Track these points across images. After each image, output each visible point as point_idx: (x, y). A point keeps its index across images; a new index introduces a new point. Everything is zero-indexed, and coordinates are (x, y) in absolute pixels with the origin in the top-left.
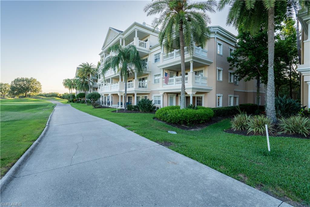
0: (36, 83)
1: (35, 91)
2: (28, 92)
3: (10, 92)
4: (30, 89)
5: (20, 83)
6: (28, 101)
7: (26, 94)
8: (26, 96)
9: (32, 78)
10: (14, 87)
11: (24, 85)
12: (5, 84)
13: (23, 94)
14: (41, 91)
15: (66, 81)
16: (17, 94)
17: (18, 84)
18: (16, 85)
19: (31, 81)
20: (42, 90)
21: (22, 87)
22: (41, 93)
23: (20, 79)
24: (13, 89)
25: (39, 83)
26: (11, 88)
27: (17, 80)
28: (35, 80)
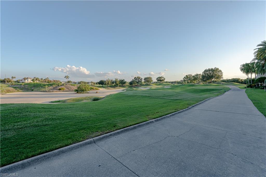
0: (218, 72)
1: (218, 78)
2: (213, 79)
3: (201, 79)
4: (214, 77)
5: (208, 72)
6: (211, 86)
7: (211, 81)
8: (211, 82)
9: (215, 68)
10: (204, 76)
11: (210, 74)
12: (200, 74)
13: (209, 80)
14: (222, 78)
15: (244, 65)
16: (205, 81)
17: (206, 74)
18: (205, 74)
19: (215, 71)
20: (223, 76)
21: (209, 76)
22: (223, 79)
23: (208, 70)
24: (203, 77)
25: (220, 71)
26: (202, 77)
27: (206, 71)
28: (218, 69)
